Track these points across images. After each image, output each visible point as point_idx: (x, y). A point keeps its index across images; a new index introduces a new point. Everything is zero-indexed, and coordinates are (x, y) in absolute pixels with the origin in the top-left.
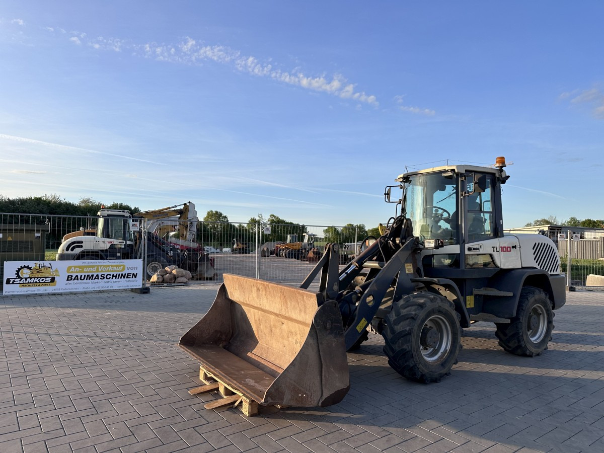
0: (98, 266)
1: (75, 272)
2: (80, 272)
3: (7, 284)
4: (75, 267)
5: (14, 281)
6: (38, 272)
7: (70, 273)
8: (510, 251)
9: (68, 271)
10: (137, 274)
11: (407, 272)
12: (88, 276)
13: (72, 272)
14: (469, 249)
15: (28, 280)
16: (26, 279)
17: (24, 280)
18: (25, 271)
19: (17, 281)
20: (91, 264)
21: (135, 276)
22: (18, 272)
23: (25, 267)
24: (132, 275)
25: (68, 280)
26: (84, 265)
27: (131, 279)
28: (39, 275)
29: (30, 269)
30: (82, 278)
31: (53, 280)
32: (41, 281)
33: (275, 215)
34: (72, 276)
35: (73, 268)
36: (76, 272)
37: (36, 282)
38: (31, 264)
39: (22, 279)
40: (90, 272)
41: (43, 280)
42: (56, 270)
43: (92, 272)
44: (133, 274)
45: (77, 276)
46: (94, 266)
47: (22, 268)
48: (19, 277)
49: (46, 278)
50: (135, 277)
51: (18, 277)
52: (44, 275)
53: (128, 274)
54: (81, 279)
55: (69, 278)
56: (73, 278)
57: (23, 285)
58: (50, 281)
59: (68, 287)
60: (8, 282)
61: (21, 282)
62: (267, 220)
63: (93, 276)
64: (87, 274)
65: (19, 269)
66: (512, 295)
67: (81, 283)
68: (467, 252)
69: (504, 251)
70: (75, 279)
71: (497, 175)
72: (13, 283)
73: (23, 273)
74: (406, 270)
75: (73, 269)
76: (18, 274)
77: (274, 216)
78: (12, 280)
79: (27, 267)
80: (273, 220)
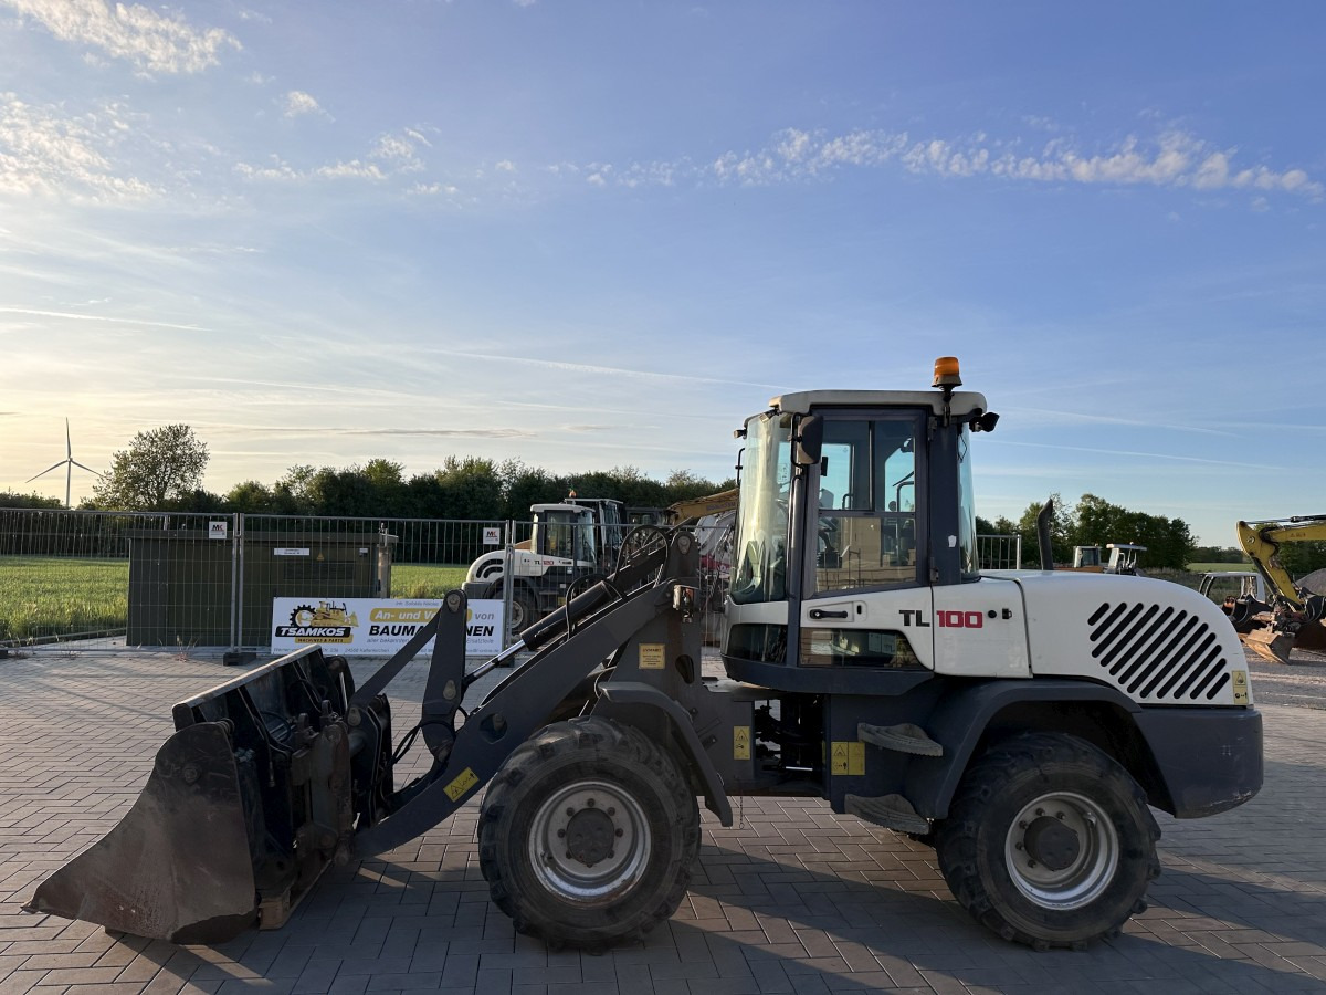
0: (423, 611)
1: (383, 621)
2: (391, 620)
3: (277, 635)
4: (385, 611)
5: (287, 632)
6: (325, 618)
7: (375, 621)
8: (979, 625)
9: (372, 619)
10: (492, 628)
11: (643, 665)
12: (406, 627)
13: (379, 620)
14: (816, 614)
15: (309, 630)
16: (306, 628)
17: (303, 630)
18: (305, 614)
19: (292, 631)
20: (411, 607)
21: (489, 631)
22: (294, 615)
23: (304, 608)
24: (483, 630)
25: (371, 633)
26: (399, 607)
27: (482, 637)
28: (327, 623)
29: (312, 611)
30: (396, 632)
31: (347, 632)
32: (328, 634)
33: (1095, 495)
34: (378, 627)
35: (381, 612)
36: (386, 620)
37: (321, 635)
38: (314, 602)
39: (299, 628)
40: (409, 621)
41: (331, 632)
42: (353, 616)
43: (414, 621)
44: (487, 628)
45: (386, 627)
46: (417, 611)
47: (300, 608)
48: (296, 625)
49: (336, 628)
50: (490, 634)
51: (294, 624)
52: (333, 623)
53: (476, 627)
54: (393, 633)
55: (374, 630)
56: (380, 630)
57: (301, 639)
58: (342, 633)
59: (372, 646)
60: (279, 633)
61: (298, 634)
62: (1074, 508)
63: (413, 627)
64: (403, 624)
65: (296, 612)
66: (940, 753)
67: (393, 641)
68: (806, 622)
69: (950, 625)
70: (383, 632)
71: (937, 411)
72: (286, 635)
73: (300, 619)
74: (642, 659)
75: (380, 615)
76: (293, 619)
77: (1092, 498)
78: (284, 630)
79: (308, 609)
80: (1090, 508)
